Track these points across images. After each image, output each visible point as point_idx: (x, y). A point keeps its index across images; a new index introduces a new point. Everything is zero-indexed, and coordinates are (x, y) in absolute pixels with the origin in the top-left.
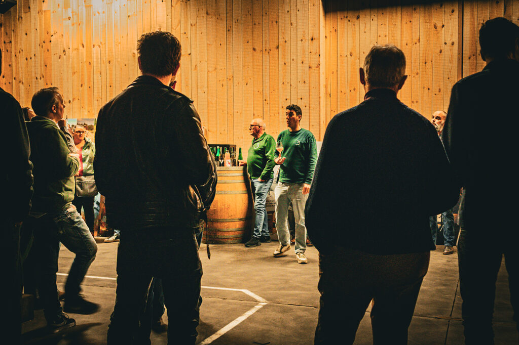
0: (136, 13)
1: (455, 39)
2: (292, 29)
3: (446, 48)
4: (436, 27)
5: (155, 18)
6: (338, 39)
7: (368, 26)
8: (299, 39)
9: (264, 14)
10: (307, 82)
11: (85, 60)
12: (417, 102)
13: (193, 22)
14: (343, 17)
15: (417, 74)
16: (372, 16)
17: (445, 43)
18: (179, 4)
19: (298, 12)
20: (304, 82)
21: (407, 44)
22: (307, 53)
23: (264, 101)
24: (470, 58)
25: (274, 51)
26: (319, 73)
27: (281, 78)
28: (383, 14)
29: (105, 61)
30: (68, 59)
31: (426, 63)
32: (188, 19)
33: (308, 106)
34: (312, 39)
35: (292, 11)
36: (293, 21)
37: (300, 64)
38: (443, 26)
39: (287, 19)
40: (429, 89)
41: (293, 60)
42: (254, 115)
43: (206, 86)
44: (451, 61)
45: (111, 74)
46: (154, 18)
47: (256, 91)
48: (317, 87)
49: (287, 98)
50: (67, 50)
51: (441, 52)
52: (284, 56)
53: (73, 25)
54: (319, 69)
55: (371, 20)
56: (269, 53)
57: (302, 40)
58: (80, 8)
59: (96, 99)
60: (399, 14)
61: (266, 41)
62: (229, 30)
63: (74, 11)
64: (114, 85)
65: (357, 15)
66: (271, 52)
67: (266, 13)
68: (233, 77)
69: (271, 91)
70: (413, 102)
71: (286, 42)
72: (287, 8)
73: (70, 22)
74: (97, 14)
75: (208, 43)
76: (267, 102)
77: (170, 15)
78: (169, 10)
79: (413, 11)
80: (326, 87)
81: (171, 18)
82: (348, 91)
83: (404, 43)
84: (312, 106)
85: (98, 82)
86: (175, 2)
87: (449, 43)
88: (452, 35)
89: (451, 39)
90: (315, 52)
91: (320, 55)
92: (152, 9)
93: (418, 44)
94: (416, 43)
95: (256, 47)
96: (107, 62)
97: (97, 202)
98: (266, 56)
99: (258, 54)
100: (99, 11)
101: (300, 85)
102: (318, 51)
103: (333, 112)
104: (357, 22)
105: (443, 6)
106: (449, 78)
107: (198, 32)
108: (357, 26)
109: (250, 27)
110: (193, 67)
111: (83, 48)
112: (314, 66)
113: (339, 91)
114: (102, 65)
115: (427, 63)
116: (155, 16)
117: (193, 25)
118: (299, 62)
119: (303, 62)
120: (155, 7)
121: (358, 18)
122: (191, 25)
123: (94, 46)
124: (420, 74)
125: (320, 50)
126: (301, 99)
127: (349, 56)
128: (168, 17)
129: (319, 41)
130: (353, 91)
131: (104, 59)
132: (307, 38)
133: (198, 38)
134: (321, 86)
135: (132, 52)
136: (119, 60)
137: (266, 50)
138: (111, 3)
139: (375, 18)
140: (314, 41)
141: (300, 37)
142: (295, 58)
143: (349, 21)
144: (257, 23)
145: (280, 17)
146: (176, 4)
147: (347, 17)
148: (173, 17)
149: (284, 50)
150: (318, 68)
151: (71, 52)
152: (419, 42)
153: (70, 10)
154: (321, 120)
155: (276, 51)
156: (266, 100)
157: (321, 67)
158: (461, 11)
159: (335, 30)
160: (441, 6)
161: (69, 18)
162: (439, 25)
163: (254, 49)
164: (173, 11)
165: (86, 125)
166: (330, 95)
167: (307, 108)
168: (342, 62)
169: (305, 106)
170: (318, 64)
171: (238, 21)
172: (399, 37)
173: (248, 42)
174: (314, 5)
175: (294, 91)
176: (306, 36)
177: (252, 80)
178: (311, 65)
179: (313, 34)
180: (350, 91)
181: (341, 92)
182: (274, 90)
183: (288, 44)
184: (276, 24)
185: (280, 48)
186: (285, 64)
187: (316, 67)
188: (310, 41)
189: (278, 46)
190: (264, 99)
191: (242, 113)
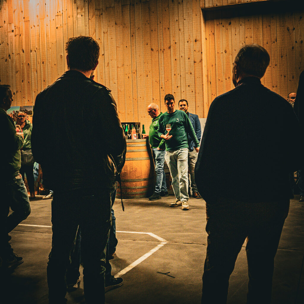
0: (62, 25)
2: (180, 34)
3: (297, 46)
4: (288, 30)
5: (77, 29)
6: (216, 40)
7: (237, 30)
8: (186, 41)
9: (159, 23)
10: (193, 73)
11: (25, 62)
12: (276, 86)
13: (105, 30)
14: (218, 24)
15: (276, 65)
16: (241, 23)
17: (296, 42)
18: (94, 18)
19: (184, 20)
20: (191, 73)
22: (192, 51)
23: (161, 89)
25: (167, 51)
26: (202, 66)
27: (173, 71)
28: (248, 20)
29: (40, 62)
30: (12, 61)
31: (282, 57)
32: (101, 29)
33: (194, 91)
34: (196, 41)
35: (180, 20)
36: (181, 27)
37: (187, 60)
38: (294, 29)
39: (177, 26)
40: (285, 76)
41: (182, 57)
42: (153, 99)
43: (116, 78)
44: (301, 55)
45: (44, 71)
46: (75, 28)
47: (154, 81)
48: (201, 77)
49: (178, 86)
50: (11, 55)
51: (293, 48)
52: (175, 54)
53: (16, 36)
54: (202, 63)
55: (240, 26)
56: (163, 52)
57: (188, 42)
58: (20, 23)
59: (33, 91)
60: (261, 21)
61: (161, 43)
62: (132, 36)
63: (16, 25)
64: (47, 80)
65: (229, 22)
66: (165, 51)
68: (136, 71)
69: (165, 81)
70: (273, 87)
71: (176, 43)
72: (176, 18)
73: (13, 34)
74: (33, 27)
75: (117, 46)
77: (88, 25)
78: (87, 22)
79: (271, 18)
80: (207, 76)
81: (89, 28)
82: (224, 79)
83: (265, 42)
84: (197, 91)
85: (35, 78)
86: (91, 16)
87: (299, 42)
89: (300, 39)
90: (198, 50)
91: (202, 53)
92: (74, 22)
93: (276, 43)
94: (274, 42)
95: (153, 48)
96: (42, 63)
97: (36, 169)
98: (161, 55)
99: (155, 53)
100: (35, 25)
101: (188, 76)
102: (200, 50)
103: (213, 95)
104: (229, 27)
105: (294, 14)
106: (299, 68)
107: (109, 38)
108: (229, 30)
109: (149, 33)
110: (106, 65)
111: (23, 53)
112: (198, 61)
113: (217, 80)
114: (38, 65)
116: (76, 27)
117: (105, 32)
118: (187, 57)
119: (189, 59)
120: (76, 20)
121: (230, 24)
122: (104, 33)
123: (31, 51)
124: (278, 65)
125: (202, 49)
126: (189, 86)
127: (224, 53)
128: (86, 27)
129: (201, 42)
130: (228, 79)
131: (39, 61)
132: (192, 40)
133: (109, 42)
134: (203, 76)
135: (60, 54)
136: (50, 61)
137: (161, 50)
138: (44, 19)
139: (243, 24)
140: (197, 42)
141: (186, 39)
142: (183, 55)
143: (223, 26)
144: (153, 30)
145: (171, 24)
146: (92, 17)
147: (221, 23)
148: (90, 27)
149: (174, 49)
150: (201, 63)
151: (14, 56)
152: (276, 41)
153: (13, 25)
154: (204, 102)
155: (169, 51)
156: (162, 88)
157: (203, 61)
159: (213, 33)
160: (292, 14)
161: (13, 31)
162: (291, 28)
163: (152, 50)
164: (90, 23)
165: (27, 111)
166: (211, 82)
167: (194, 93)
168: (219, 58)
169: (192, 92)
170: (201, 59)
171: (139, 28)
172: (261, 38)
173: (147, 44)
174: (196, 15)
175: (183, 80)
176: (191, 38)
177: (151, 72)
178: (196, 60)
179: (196, 37)
180: (226, 79)
181: (219, 80)
182: (168, 80)
183: (177, 45)
184: (168, 30)
185: (172, 48)
186: (176, 60)
187: (199, 62)
188: (194, 43)
189: (170, 46)
190: (160, 87)
191: (144, 98)
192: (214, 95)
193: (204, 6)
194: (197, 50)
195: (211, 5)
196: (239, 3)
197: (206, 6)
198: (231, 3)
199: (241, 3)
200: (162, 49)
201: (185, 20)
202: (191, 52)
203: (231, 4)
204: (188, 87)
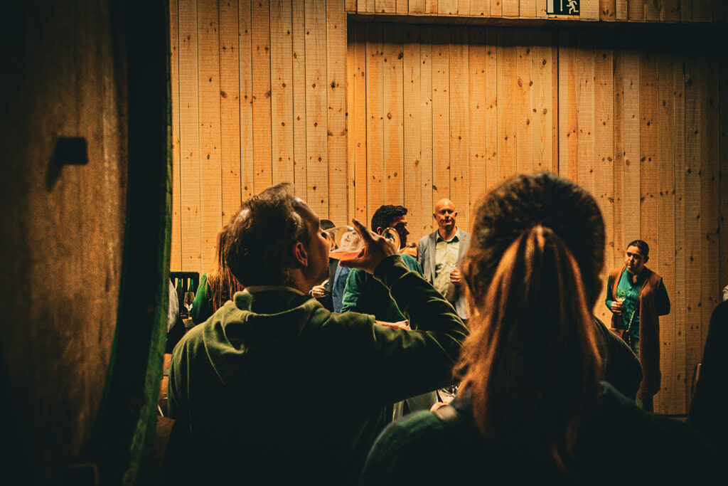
1: (549, 105)
2: (296, 65)
3: (535, 118)
4: (520, 84)
6: (368, 89)
7: (417, 72)
8: (309, 83)
9: (243, 32)
10: (324, 159)
14: (375, 53)
15: (494, 154)
16: (424, 57)
17: (535, 111)
19: (306, 35)
20: (320, 159)
21: (478, 107)
22: (324, 109)
23: (244, 191)
24: (568, 135)
25: (262, 102)
26: (347, 144)
27: (276, 150)
28: (440, 55)
31: (506, 139)
33: (326, 200)
34: (333, 86)
35: (295, 34)
36: (299, 49)
37: (310, 128)
38: (531, 83)
39: (287, 45)
41: (298, 119)
42: (223, 214)
44: (543, 138)
47: (227, 170)
48: (343, 169)
51: (528, 123)
52: (281, 110)
54: (347, 137)
55: (422, 63)
56: (252, 102)
57: (314, 86)
60: (466, 57)
61: (246, 82)
65: (398, 52)
66: (256, 102)
67: (246, 31)
68: (179, 142)
69: (256, 172)
71: (284, 85)
72: (287, 27)
76: (248, 192)
79: (487, 56)
82: (385, 177)
83: (474, 104)
84: (334, 202)
87: (540, 110)
88: (543, 99)
89: (542, 105)
90: (339, 108)
91: (347, 114)
93: (494, 108)
94: (491, 107)
95: (226, 90)
98: (246, 108)
99: (230, 103)
101: (313, 164)
102: (343, 107)
103: (360, 211)
104: (398, 63)
105: (531, 53)
106: (540, 164)
108: (399, 71)
109: (215, 52)
112: (337, 131)
113: (370, 176)
115: (508, 139)
118: (310, 122)
119: (316, 125)
121: (401, 56)
124: (499, 155)
125: (347, 106)
126: (314, 188)
127: (386, 119)
129: (346, 90)
130: (392, 176)
132: (324, 83)
134: (348, 167)
137: (246, 97)
139: (428, 61)
140: (336, 89)
141: (311, 79)
142: (302, 115)
143: (386, 60)
144: (228, 47)
145: (273, 40)
147: (382, 54)
149: (281, 100)
150: (344, 136)
152: (496, 105)
155: (267, 101)
156: (246, 188)
157: (350, 134)
158: (556, 64)
159: (363, 73)
160: (528, 52)
162: (525, 81)
163: (223, 94)
166: (354, 182)
167: (326, 205)
168: (375, 128)
169: (322, 202)
170: (344, 128)
171: (189, 38)
172: (466, 95)
173: (210, 80)
174: (336, 27)
175: (301, 172)
176: (322, 78)
177: (218, 150)
178: (331, 131)
179: (334, 76)
180: (389, 177)
181: (374, 178)
182: (262, 171)
183: (288, 89)
184: (265, 51)
185: (274, 96)
186: (283, 124)
187: (340, 134)
188: (330, 88)
189: (271, 91)
190: (243, 187)
191: (198, 211)
192: (362, 211)
193: (354, 10)
194: (336, 107)
195: (370, 10)
196: (433, 15)
197: (358, 10)
198: (415, 12)
199: (436, 15)
200: (248, 95)
201: (308, 33)
202: (322, 110)
203: (415, 15)
204: (313, 190)
